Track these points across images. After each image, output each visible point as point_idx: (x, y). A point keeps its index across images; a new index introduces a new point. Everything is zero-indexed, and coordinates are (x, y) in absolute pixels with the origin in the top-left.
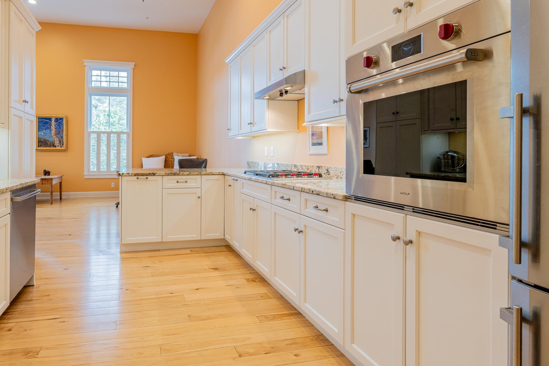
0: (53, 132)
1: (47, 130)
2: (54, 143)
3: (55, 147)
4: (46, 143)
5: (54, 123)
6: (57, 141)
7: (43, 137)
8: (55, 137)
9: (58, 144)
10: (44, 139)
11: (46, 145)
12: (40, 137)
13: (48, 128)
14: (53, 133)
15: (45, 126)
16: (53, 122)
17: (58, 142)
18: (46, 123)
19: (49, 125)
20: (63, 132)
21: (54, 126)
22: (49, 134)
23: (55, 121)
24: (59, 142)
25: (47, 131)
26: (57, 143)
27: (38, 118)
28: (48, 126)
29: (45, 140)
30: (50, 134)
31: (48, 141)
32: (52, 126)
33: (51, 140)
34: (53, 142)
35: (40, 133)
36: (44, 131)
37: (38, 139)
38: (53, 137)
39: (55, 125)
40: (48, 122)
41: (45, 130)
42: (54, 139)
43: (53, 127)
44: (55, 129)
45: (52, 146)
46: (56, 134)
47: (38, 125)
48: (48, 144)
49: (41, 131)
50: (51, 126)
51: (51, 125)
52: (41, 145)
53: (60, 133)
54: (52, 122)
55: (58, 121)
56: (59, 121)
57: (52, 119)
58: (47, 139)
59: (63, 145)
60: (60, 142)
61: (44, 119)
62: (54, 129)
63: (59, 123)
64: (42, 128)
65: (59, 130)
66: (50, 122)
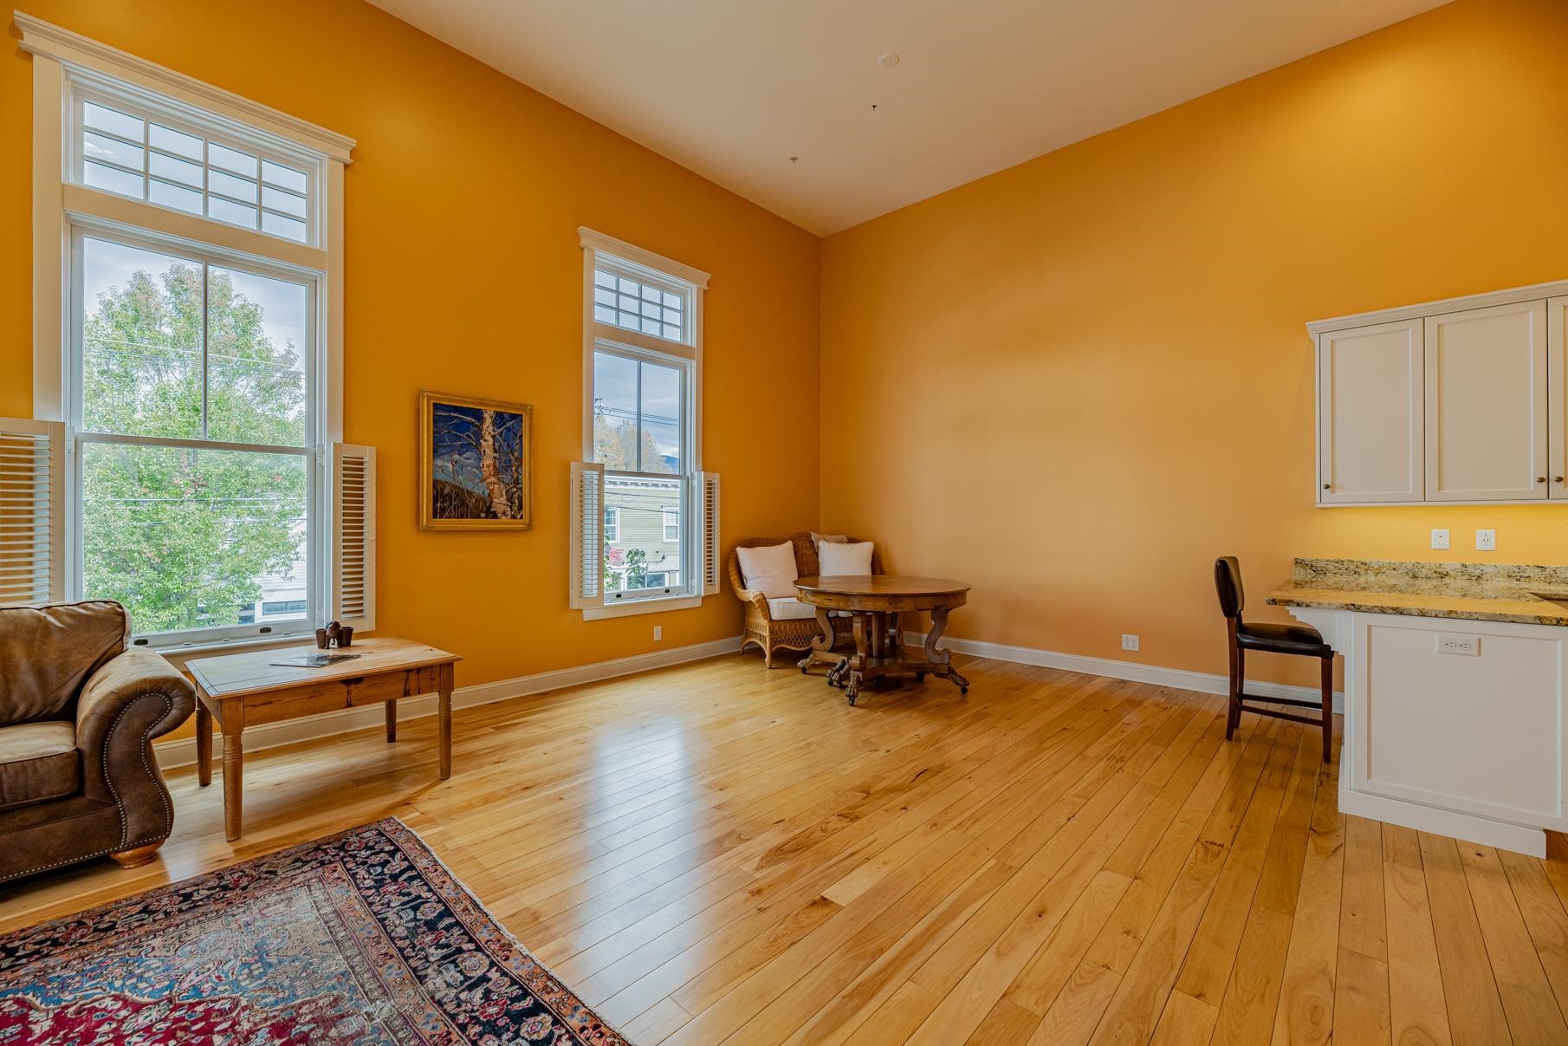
0: (488, 461)
1: (468, 454)
2: (491, 502)
3: (495, 516)
4: (463, 503)
5: (491, 428)
6: (502, 495)
7: (449, 480)
8: (492, 479)
9: (503, 508)
10: (455, 487)
11: (461, 510)
12: (441, 477)
13: (469, 447)
14: (488, 466)
15: (459, 438)
16: (488, 426)
17: (503, 500)
18: (463, 426)
19: (473, 434)
20: (520, 465)
21: (491, 441)
22: (474, 470)
23: (494, 424)
24: (508, 500)
25: (468, 459)
26: (500, 502)
27: (434, 404)
28: (469, 437)
29: (459, 488)
30: (479, 468)
31: (470, 494)
32: (485, 441)
33: (479, 490)
34: (488, 500)
35: (439, 462)
36: (456, 457)
37: (434, 487)
38: (488, 480)
39: (494, 437)
40: (472, 423)
41: (460, 455)
42: (492, 487)
43: (487, 444)
44: (495, 451)
45: (483, 515)
46: (497, 472)
47: (434, 433)
48: (468, 507)
49: (446, 457)
50: (482, 441)
51: (479, 435)
52: (443, 510)
53: (511, 467)
54: (485, 427)
55: (504, 424)
56: (510, 422)
57: (486, 415)
58: (468, 486)
59: (520, 508)
60: (510, 499)
61: (455, 412)
62: (489, 451)
63: (509, 429)
64: (449, 446)
65: (506, 454)
66: (477, 426)
